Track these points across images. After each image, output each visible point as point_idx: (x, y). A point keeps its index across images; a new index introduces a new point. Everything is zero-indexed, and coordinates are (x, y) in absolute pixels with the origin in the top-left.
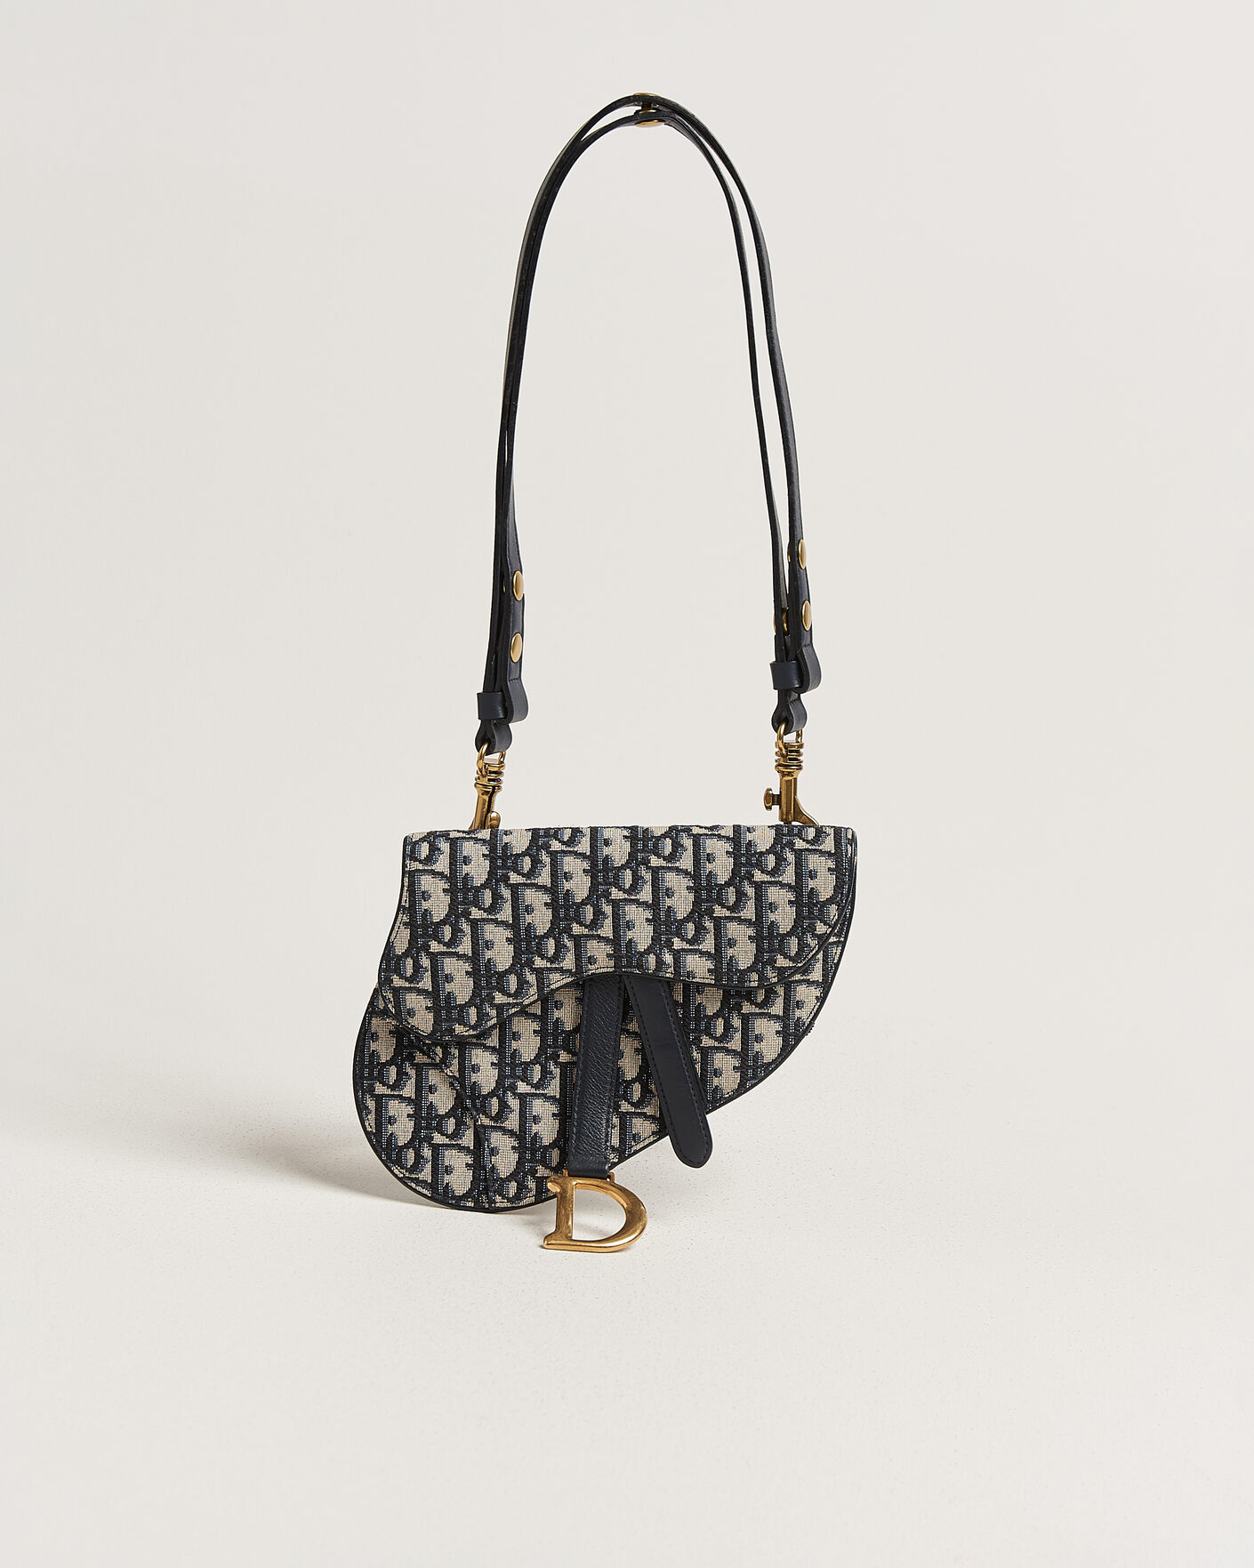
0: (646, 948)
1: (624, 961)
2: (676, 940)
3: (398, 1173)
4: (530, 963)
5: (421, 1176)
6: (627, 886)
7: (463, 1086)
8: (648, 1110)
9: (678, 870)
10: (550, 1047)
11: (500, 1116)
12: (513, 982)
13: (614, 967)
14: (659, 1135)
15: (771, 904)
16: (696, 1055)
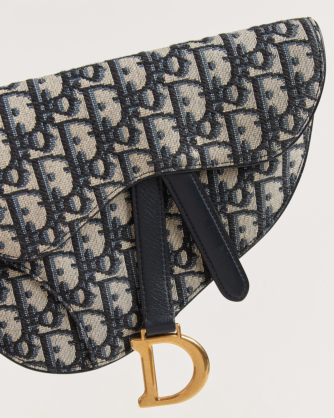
0: (177, 150)
1: (162, 165)
2: (198, 138)
3: (18, 361)
4: (87, 184)
5: (37, 359)
6: (151, 104)
7: (53, 287)
8: (195, 269)
9: (188, 82)
10: (113, 240)
11: (87, 301)
12: (77, 202)
13: (155, 171)
14: (205, 283)
15: (267, 93)
16: (224, 220)
